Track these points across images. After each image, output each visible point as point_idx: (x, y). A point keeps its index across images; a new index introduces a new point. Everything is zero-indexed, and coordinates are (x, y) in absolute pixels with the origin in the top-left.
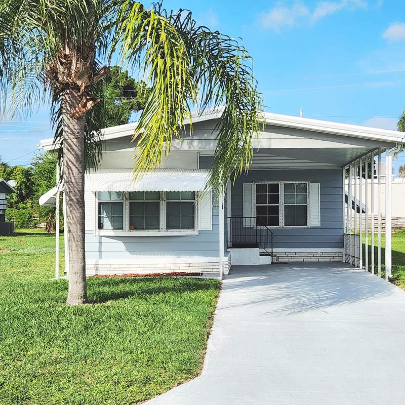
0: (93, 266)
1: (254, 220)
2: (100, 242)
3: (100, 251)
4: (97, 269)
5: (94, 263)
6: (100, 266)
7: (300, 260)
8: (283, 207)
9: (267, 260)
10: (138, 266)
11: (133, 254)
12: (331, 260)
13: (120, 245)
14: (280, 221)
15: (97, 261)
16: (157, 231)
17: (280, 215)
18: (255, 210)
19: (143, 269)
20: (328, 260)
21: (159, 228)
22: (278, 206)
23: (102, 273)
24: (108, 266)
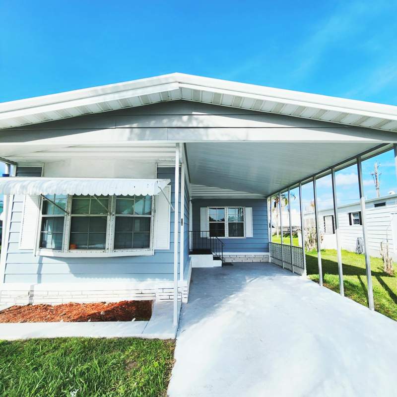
0: (27, 293)
1: (208, 233)
2: (40, 263)
3: (39, 274)
4: (32, 296)
5: (29, 289)
6: (35, 293)
7: (240, 261)
8: (228, 224)
9: (219, 263)
10: (80, 293)
11: (77, 277)
12: (262, 261)
13: (65, 267)
14: (225, 233)
15: (32, 287)
16: (102, 251)
17: (225, 229)
18: (209, 226)
20: (259, 261)
21: (105, 249)
22: (224, 223)
23: (36, 302)
24: (45, 293)
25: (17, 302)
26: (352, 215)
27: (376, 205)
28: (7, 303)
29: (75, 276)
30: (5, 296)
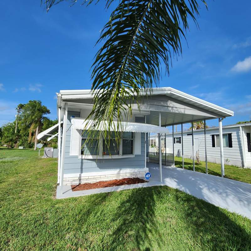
0: (78, 178)
2: (82, 163)
3: (82, 168)
4: (80, 180)
5: (78, 176)
6: (82, 178)
10: (104, 176)
11: (101, 169)
13: (94, 164)
15: (80, 175)
19: (107, 178)
21: (119, 154)
23: (83, 182)
24: (87, 178)
25: (73, 183)
26: (176, 139)
27: (188, 135)
28: (67, 184)
29: (100, 168)
30: (66, 181)
